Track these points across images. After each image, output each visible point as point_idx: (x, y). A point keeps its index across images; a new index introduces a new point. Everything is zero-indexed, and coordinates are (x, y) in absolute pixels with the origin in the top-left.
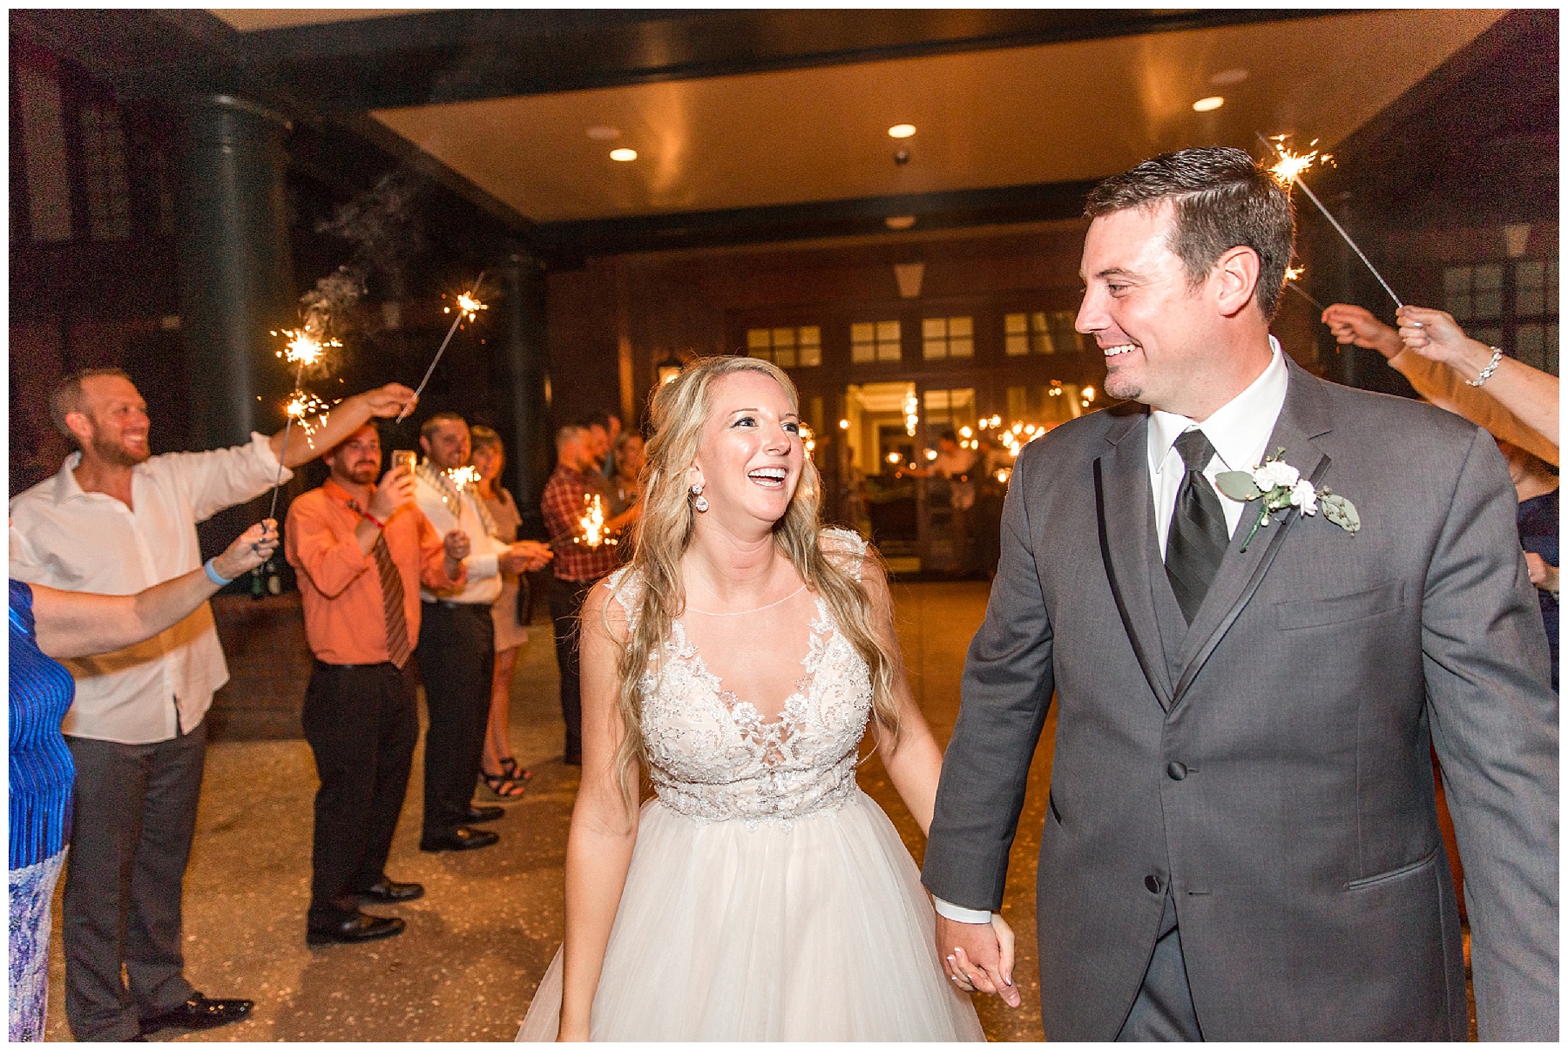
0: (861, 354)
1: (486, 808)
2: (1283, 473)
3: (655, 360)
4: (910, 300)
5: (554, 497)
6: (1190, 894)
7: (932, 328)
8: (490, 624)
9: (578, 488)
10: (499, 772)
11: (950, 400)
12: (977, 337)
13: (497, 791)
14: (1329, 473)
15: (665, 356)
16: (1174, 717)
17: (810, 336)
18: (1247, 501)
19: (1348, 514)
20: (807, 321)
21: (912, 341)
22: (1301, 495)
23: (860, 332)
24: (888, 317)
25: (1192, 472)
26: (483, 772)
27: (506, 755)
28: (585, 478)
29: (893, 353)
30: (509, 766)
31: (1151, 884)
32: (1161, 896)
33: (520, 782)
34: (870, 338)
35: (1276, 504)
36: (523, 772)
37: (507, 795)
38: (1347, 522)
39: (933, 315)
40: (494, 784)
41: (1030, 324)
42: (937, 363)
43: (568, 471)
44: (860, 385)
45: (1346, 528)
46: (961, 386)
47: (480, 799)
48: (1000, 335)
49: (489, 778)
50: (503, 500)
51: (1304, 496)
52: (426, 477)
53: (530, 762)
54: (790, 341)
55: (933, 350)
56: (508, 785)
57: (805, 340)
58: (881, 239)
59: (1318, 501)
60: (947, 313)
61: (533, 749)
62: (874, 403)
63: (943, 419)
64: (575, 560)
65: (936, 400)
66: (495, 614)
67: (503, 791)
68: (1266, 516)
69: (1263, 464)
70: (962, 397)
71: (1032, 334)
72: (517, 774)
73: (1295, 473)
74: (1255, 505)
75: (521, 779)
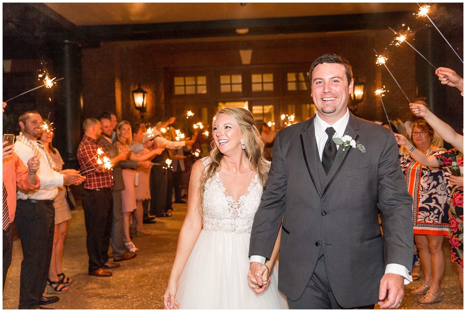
0: (225, 89)
1: (50, 297)
2: (348, 138)
3: (132, 89)
4: (246, 65)
5: (83, 150)
6: (327, 245)
7: (256, 78)
8: (53, 210)
9: (95, 146)
10: (57, 280)
11: (263, 110)
12: (275, 82)
13: (56, 289)
14: (359, 139)
15: (136, 88)
16: (323, 199)
17: (202, 80)
18: (340, 145)
19: (363, 149)
20: (201, 74)
21: (247, 83)
22: (352, 143)
23: (224, 79)
24: (236, 73)
25: (330, 138)
26: (49, 280)
27: (60, 273)
28: (98, 142)
29: (238, 88)
30: (62, 277)
31: (317, 244)
32: (319, 247)
33: (67, 284)
34: (228, 82)
35: (347, 145)
36: (68, 279)
37: (60, 290)
38: (363, 150)
39: (256, 73)
40: (55, 286)
41: (297, 77)
42: (258, 93)
43: (89, 139)
44: (224, 102)
45: (362, 152)
46: (268, 104)
47: (47, 293)
48: (285, 82)
49: (52, 283)
50: (54, 152)
51: (353, 144)
52: (22, 141)
53: (72, 275)
54: (194, 83)
55: (256, 88)
56: (61, 286)
57: (199, 83)
58: (233, 38)
59: (356, 145)
60: (262, 71)
61: (73, 268)
63: (261, 118)
64: (94, 180)
65: (257, 110)
66: (56, 205)
67: (58, 289)
68: (344, 149)
69: (344, 136)
70: (268, 108)
71: (298, 82)
72: (65, 281)
73: (351, 138)
74: (342, 146)
75: (67, 283)
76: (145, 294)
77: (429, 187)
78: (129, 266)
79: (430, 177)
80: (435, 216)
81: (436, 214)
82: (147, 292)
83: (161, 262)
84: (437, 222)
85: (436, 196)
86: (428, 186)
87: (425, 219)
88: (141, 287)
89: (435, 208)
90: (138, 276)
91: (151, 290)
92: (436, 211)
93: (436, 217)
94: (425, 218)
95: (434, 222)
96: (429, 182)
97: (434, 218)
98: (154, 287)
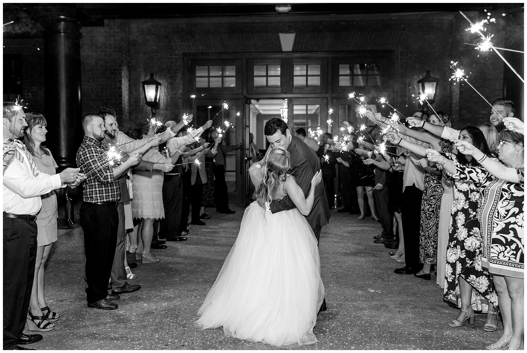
4: (287, 52)
7: (298, 70)
10: (40, 314)
11: (307, 110)
12: (323, 76)
13: (39, 325)
17: (230, 71)
20: (229, 62)
21: (287, 76)
23: (259, 70)
24: (274, 63)
26: (31, 314)
27: (44, 306)
29: (276, 82)
33: (54, 320)
34: (264, 73)
36: (54, 314)
37: (44, 328)
39: (299, 63)
40: (37, 321)
41: (352, 69)
42: (301, 88)
44: (258, 100)
46: (313, 102)
48: (336, 75)
49: (34, 318)
54: (220, 73)
55: (298, 81)
56: (45, 322)
57: (228, 73)
62: (263, 110)
63: (302, 121)
65: (299, 109)
70: (313, 109)
71: (353, 75)
72: (51, 316)
75: (53, 318)
76: (149, 336)
77: (507, 215)
78: (130, 301)
79: (510, 201)
80: (512, 252)
81: (513, 250)
82: (152, 334)
83: (170, 297)
84: (514, 260)
85: (515, 226)
86: (506, 213)
87: (498, 255)
88: (145, 327)
89: (512, 242)
90: (142, 314)
91: (156, 330)
92: (513, 246)
93: (513, 254)
94: (499, 253)
95: (509, 259)
96: (508, 208)
97: (511, 255)
98: (161, 328)
